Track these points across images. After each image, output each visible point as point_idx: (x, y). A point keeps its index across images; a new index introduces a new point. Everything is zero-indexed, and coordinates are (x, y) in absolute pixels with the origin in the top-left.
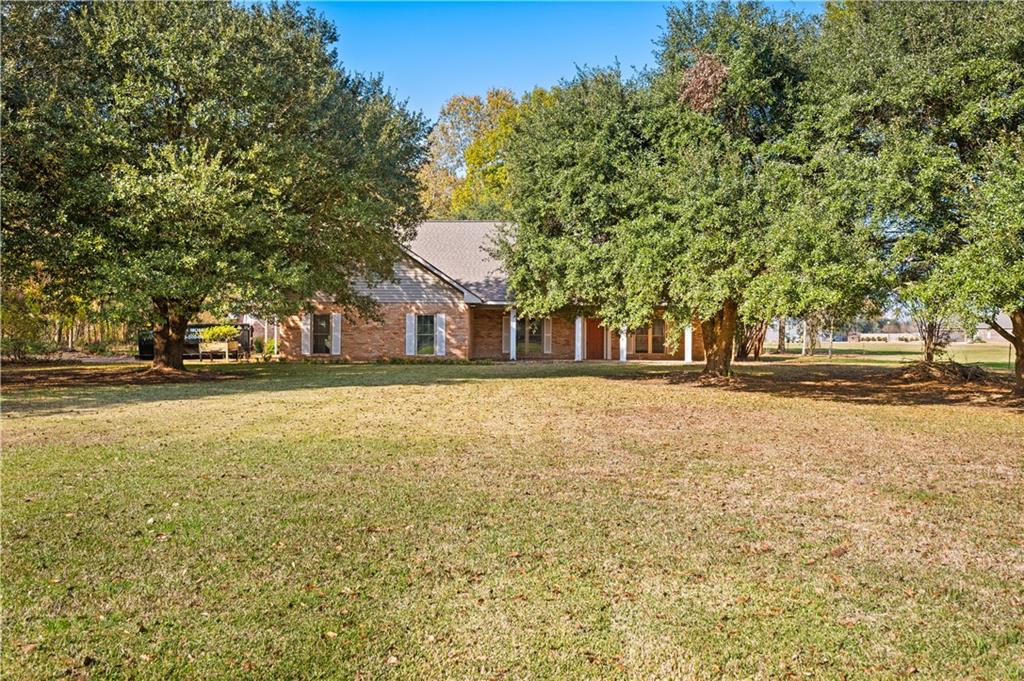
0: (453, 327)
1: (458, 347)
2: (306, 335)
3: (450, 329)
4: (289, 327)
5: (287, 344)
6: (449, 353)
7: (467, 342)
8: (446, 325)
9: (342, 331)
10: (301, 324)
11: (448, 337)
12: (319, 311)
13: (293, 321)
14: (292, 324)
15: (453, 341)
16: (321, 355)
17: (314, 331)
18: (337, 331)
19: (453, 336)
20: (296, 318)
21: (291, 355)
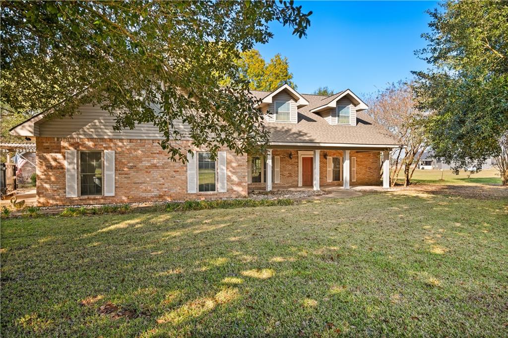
0: (234, 165)
1: (239, 184)
2: (72, 176)
3: (232, 167)
4: (50, 167)
5: (47, 186)
6: (230, 190)
7: (246, 178)
8: (228, 163)
9: (116, 170)
10: (65, 163)
11: (230, 174)
12: (89, 148)
13: (55, 160)
14: (53, 163)
15: (235, 178)
16: (92, 197)
17: (83, 171)
18: (109, 169)
19: (233, 173)
20: (59, 156)
21: (54, 199)
